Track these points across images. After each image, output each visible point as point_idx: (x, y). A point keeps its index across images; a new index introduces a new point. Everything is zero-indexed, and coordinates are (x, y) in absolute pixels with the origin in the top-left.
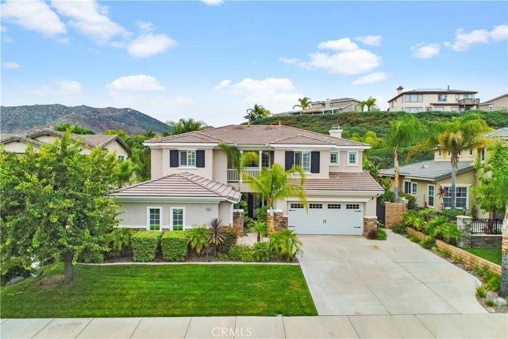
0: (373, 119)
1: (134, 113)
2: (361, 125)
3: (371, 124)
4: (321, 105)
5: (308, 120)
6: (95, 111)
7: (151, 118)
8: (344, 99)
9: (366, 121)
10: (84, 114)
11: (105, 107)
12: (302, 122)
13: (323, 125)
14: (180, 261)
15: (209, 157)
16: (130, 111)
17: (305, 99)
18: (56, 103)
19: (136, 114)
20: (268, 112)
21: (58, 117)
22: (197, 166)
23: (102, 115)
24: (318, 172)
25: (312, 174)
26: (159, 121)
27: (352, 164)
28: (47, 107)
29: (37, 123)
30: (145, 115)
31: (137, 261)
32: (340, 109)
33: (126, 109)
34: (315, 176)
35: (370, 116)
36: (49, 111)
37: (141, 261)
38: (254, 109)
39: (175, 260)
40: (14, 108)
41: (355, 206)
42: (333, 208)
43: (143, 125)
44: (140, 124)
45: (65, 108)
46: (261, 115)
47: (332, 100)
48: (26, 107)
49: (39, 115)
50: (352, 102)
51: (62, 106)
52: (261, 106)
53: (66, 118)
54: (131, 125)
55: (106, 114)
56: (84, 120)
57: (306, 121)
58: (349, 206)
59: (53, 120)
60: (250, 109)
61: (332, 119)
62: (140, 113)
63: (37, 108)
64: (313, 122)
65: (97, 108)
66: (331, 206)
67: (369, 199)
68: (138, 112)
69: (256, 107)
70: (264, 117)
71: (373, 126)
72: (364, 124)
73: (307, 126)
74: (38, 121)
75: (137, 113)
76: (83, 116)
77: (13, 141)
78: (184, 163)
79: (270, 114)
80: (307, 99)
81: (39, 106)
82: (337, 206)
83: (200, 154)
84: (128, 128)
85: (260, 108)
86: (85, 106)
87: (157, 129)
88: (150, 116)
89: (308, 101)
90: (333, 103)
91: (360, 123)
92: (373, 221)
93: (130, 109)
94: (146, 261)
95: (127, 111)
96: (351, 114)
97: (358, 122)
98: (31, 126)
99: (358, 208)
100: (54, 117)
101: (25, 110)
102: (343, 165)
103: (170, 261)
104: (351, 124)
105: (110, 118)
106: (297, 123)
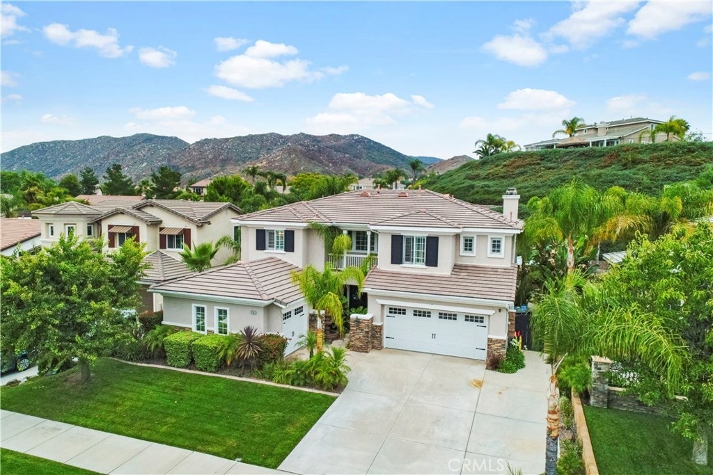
0: (665, 157)
1: (363, 141)
2: (640, 166)
3: (659, 166)
4: (592, 132)
5: (557, 159)
6: (315, 139)
7: (384, 146)
8: (633, 120)
9: (652, 160)
10: (301, 144)
11: (327, 134)
12: (547, 161)
13: (578, 166)
14: (211, 372)
15: (299, 240)
16: (357, 138)
17: (574, 122)
18: (272, 132)
19: (364, 142)
20: (511, 143)
21: (273, 149)
22: (286, 250)
23: (322, 145)
24: (435, 264)
25: (427, 267)
26: (395, 151)
27: (496, 255)
28: (261, 137)
29: (250, 158)
30: (376, 143)
31: (171, 366)
32: (620, 138)
33: (353, 136)
34: (431, 271)
35: (663, 150)
36: (263, 142)
37: (174, 366)
38: (486, 140)
39: (206, 370)
40: (227, 140)
41: (479, 319)
42: (445, 318)
43: (373, 157)
44: (369, 155)
45: (281, 137)
46: (500, 149)
47: (612, 123)
48: (239, 138)
49: (252, 147)
50: (646, 124)
51: (278, 135)
52: (497, 135)
53: (281, 150)
54: (357, 157)
55: (328, 144)
56: (301, 152)
57: (554, 160)
58: (469, 318)
59: (267, 153)
60: (480, 141)
61: (597, 157)
62: (370, 141)
63: (251, 138)
64: (565, 161)
65: (318, 135)
66: (443, 316)
67: (494, 312)
68: (367, 139)
69: (490, 138)
70: (504, 151)
71: (660, 168)
72: (646, 165)
73: (553, 169)
74: (251, 155)
75: (366, 141)
76: (300, 147)
77: (118, 213)
78: (271, 246)
79: (515, 146)
80: (578, 120)
81: (253, 136)
82: (453, 317)
83: (289, 235)
84: (353, 160)
85: (497, 138)
86: (303, 134)
87: (390, 162)
88: (383, 144)
89: (579, 123)
90: (612, 126)
91: (639, 163)
92: (499, 343)
93: (358, 135)
94: (178, 367)
95: (353, 139)
96: (627, 149)
97: (635, 162)
98: (244, 162)
99: (482, 322)
100: (269, 149)
101: (238, 142)
102: (481, 256)
103: (201, 370)
104: (623, 166)
105: (331, 148)
106: (539, 164)
